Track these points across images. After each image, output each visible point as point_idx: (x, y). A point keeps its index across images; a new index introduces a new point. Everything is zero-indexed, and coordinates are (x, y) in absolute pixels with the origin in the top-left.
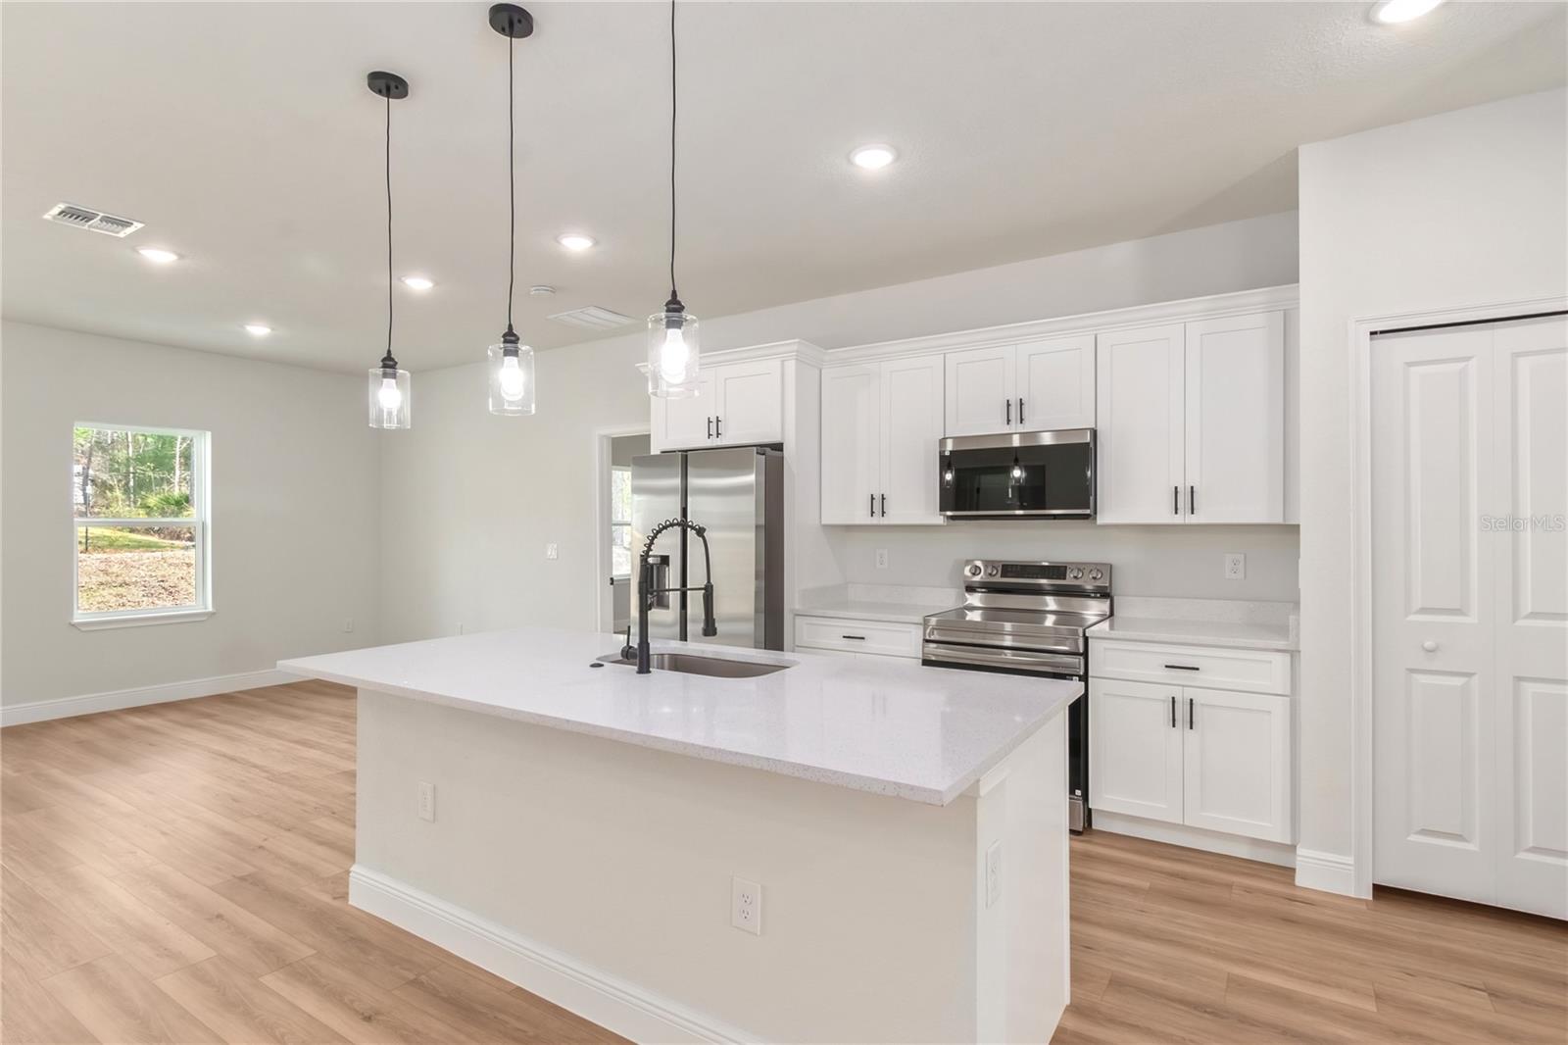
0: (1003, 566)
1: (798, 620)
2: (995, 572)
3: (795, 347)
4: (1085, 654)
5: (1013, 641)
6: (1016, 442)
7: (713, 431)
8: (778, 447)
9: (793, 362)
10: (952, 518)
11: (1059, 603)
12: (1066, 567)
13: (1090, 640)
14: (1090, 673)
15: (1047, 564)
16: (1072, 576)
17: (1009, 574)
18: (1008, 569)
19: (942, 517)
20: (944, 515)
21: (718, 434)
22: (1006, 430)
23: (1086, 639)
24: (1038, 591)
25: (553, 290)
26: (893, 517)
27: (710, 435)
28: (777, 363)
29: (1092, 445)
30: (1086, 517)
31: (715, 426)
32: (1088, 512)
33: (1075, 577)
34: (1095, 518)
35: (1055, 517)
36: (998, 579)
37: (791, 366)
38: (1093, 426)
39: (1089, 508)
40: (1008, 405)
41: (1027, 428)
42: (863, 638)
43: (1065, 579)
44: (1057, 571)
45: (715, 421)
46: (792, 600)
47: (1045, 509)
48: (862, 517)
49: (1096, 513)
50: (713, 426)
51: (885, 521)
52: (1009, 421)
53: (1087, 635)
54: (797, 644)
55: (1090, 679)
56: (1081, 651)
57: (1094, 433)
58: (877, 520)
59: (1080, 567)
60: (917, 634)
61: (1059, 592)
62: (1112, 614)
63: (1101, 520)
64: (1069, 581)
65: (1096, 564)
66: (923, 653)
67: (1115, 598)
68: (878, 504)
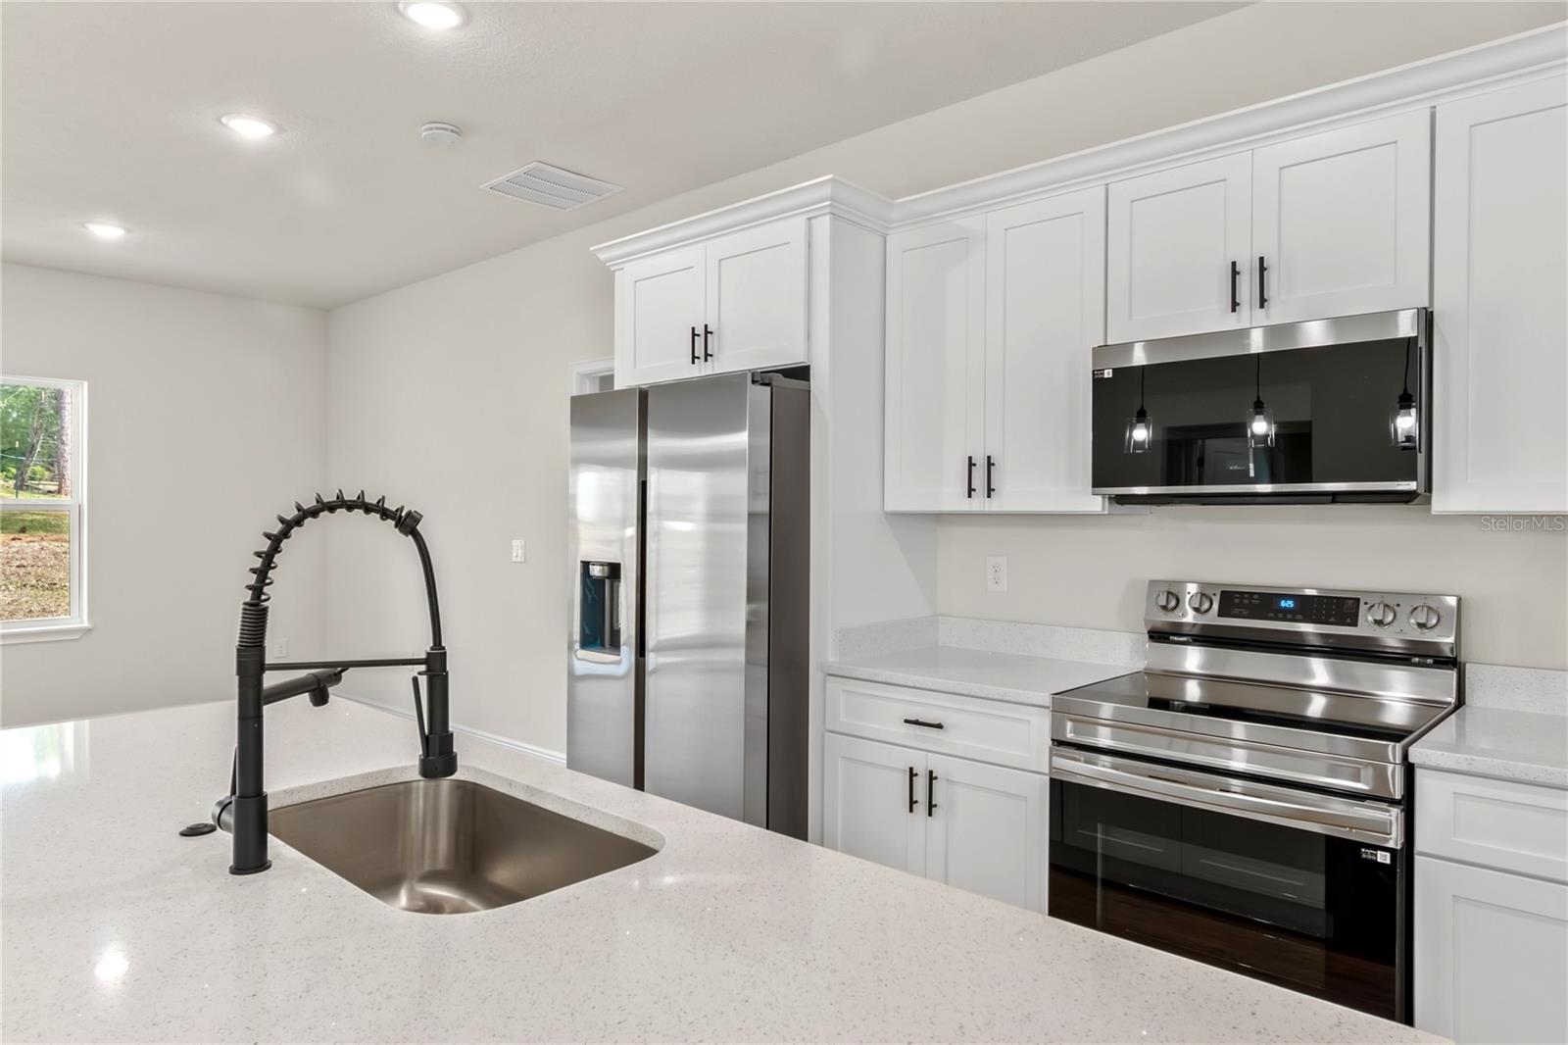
0: (1224, 594)
1: (834, 685)
2: (1206, 606)
3: (827, 191)
4: (1408, 804)
5: (1248, 761)
6: (1257, 344)
7: (700, 351)
8: (801, 373)
9: (828, 217)
10: (1121, 500)
11: (1336, 674)
12: (1358, 600)
13: (1419, 773)
14: (1420, 845)
15: (1313, 592)
16: (1370, 618)
17: (1237, 611)
18: (1233, 600)
19: (1100, 498)
20: (1103, 496)
21: (707, 355)
22: (1230, 323)
23: (1409, 771)
24: (1295, 647)
25: (457, 131)
26: (1011, 497)
27: (694, 357)
28: (800, 222)
29: (1422, 343)
30: (1407, 497)
31: (701, 341)
32: (1412, 486)
33: (1379, 623)
34: (1428, 501)
35: (1335, 498)
36: (1213, 618)
37: (823, 225)
38: (1426, 305)
39: (1414, 478)
40: (1235, 273)
41: (1276, 315)
42: (939, 726)
43: (1354, 624)
44: (1338, 608)
45: (702, 333)
46: (824, 648)
47: (1310, 481)
48: (952, 498)
49: (1429, 488)
50: (699, 342)
51: (994, 505)
52: (1235, 305)
53: (1411, 760)
54: (828, 727)
55: (1418, 860)
56: (1398, 796)
57: (1427, 319)
58: (979, 504)
59: (1391, 602)
60: (1040, 727)
61: (1337, 650)
62: (1461, 702)
63: (1439, 504)
64: (1364, 628)
65: (1425, 595)
66: (1051, 767)
67: (1470, 670)
68: (982, 474)
